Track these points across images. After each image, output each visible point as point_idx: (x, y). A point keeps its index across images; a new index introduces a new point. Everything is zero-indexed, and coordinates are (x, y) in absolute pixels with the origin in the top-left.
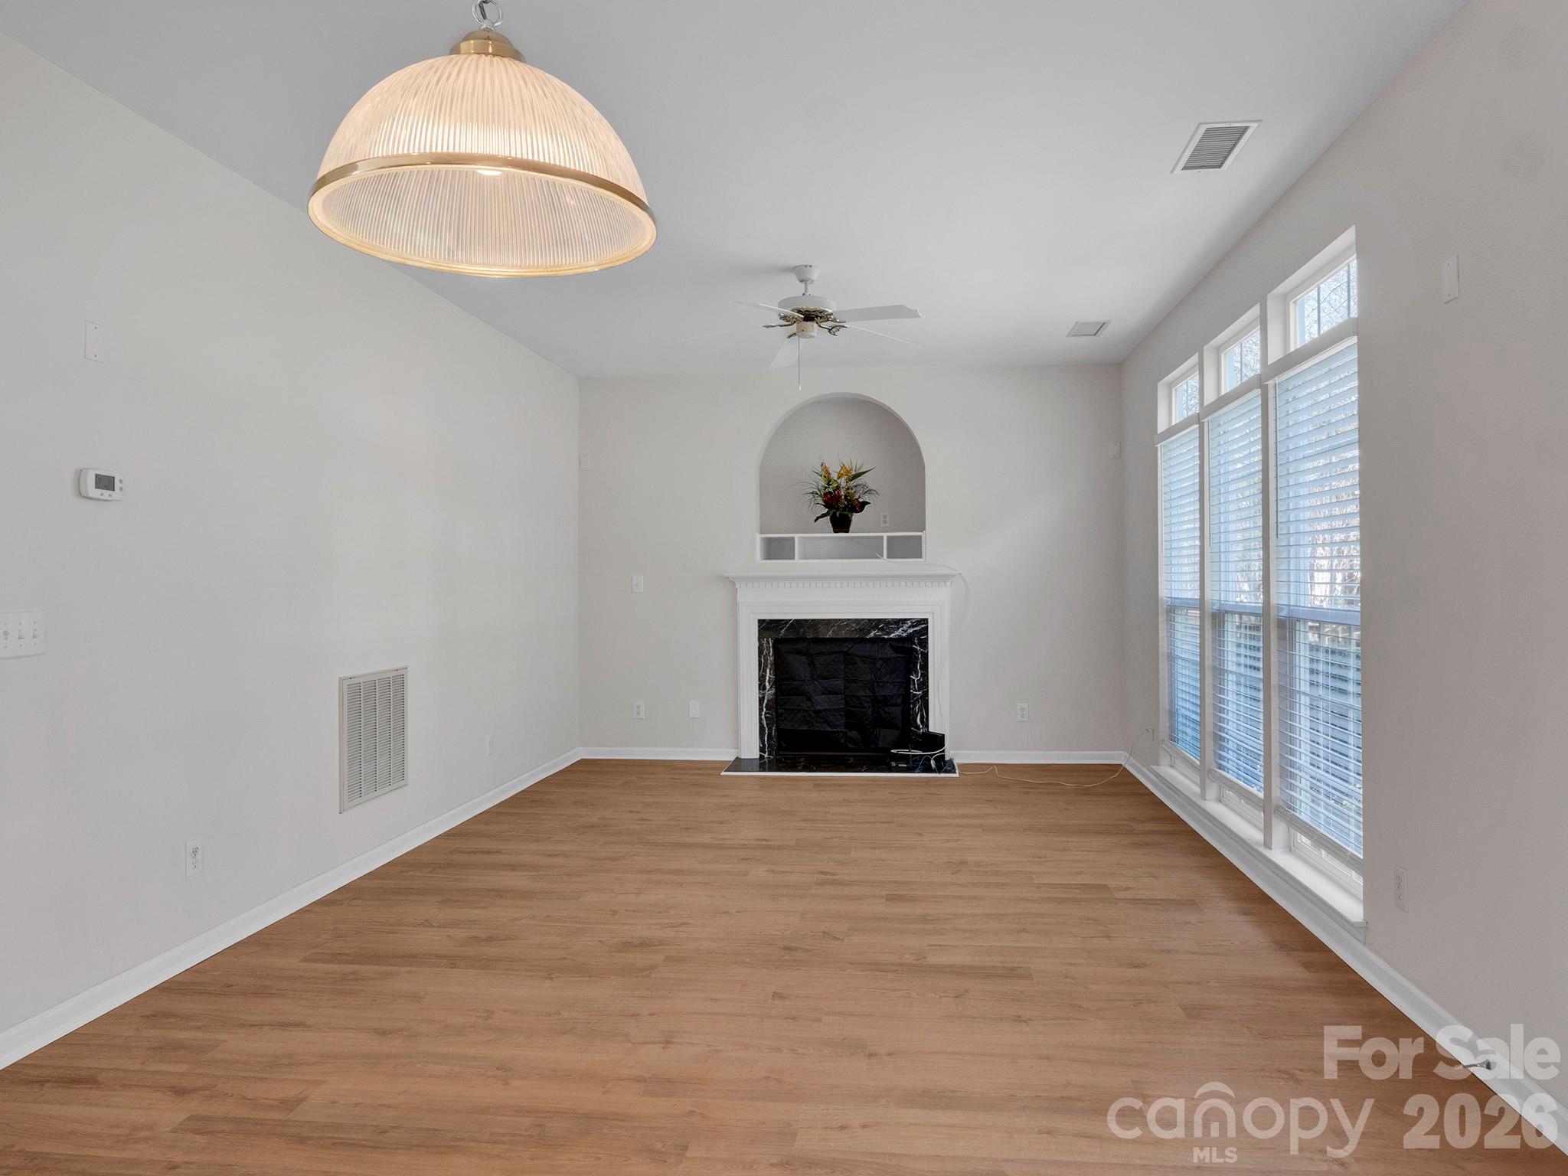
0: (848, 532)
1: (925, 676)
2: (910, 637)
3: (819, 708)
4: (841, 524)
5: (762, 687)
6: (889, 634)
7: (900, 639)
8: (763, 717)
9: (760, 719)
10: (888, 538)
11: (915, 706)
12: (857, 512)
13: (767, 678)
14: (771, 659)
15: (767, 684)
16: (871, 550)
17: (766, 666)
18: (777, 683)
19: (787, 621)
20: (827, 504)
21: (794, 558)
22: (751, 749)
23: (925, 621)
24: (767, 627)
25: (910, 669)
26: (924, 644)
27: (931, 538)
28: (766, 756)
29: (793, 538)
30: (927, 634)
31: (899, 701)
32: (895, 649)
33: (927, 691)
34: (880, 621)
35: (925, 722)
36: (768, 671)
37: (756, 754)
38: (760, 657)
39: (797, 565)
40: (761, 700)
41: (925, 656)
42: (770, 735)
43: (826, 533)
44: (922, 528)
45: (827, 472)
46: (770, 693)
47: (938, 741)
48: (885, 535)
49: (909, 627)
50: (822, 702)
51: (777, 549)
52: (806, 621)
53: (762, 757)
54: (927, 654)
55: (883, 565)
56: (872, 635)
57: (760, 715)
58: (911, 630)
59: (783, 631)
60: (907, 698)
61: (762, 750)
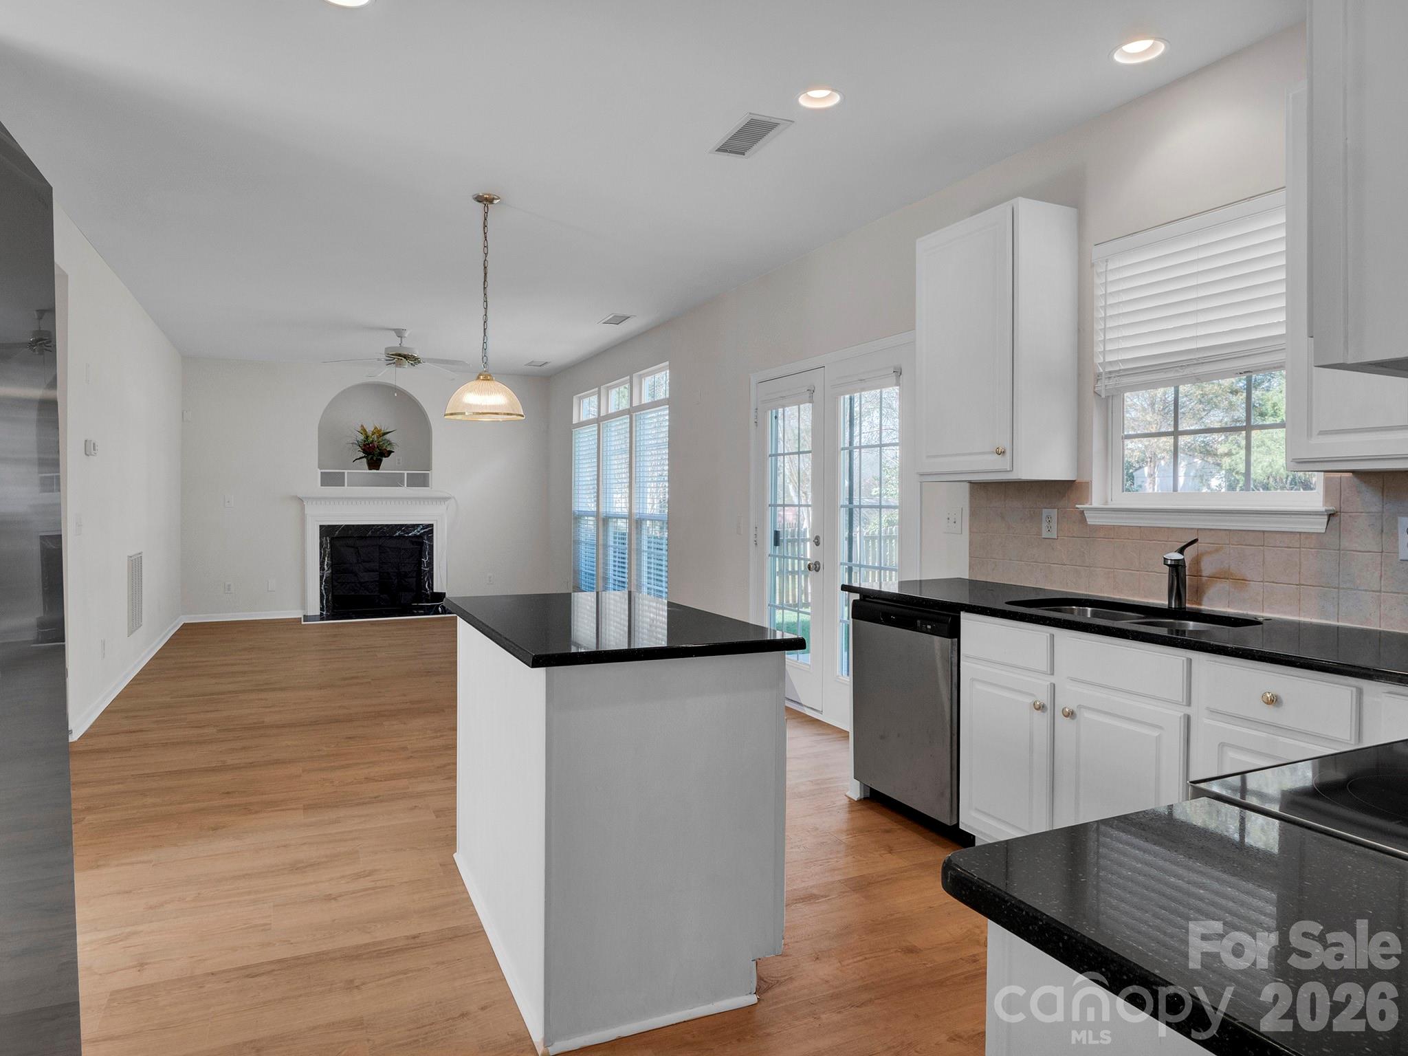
0: (378, 469)
1: (431, 558)
2: (421, 536)
3: (362, 580)
4: (374, 464)
5: (322, 569)
6: (409, 533)
7: (415, 536)
8: (322, 588)
9: (321, 589)
10: (408, 474)
11: (424, 578)
12: (385, 457)
13: (326, 563)
14: (328, 550)
15: (326, 567)
16: (395, 481)
17: (325, 555)
18: (332, 566)
19: (340, 526)
20: (364, 451)
21: (344, 486)
22: (314, 608)
23: (432, 525)
24: (326, 531)
25: (421, 554)
26: (431, 539)
27: (435, 475)
28: (324, 613)
29: (344, 473)
30: (432, 533)
31: (414, 575)
32: (413, 543)
33: (433, 568)
34: (402, 526)
35: (431, 587)
36: (326, 558)
37: (318, 612)
38: (320, 549)
39: (345, 491)
40: (321, 577)
41: (431, 547)
42: (327, 599)
43: (363, 469)
44: (429, 468)
45: (365, 430)
46: (327, 572)
47: (441, 596)
48: (406, 472)
49: (422, 529)
50: (365, 577)
51: (330, 479)
52: (353, 526)
53: (321, 614)
54: (433, 546)
55: (404, 491)
56: (397, 534)
57: (321, 587)
58: (423, 531)
59: (337, 533)
60: (419, 573)
61: (322, 609)
